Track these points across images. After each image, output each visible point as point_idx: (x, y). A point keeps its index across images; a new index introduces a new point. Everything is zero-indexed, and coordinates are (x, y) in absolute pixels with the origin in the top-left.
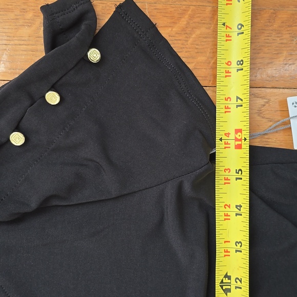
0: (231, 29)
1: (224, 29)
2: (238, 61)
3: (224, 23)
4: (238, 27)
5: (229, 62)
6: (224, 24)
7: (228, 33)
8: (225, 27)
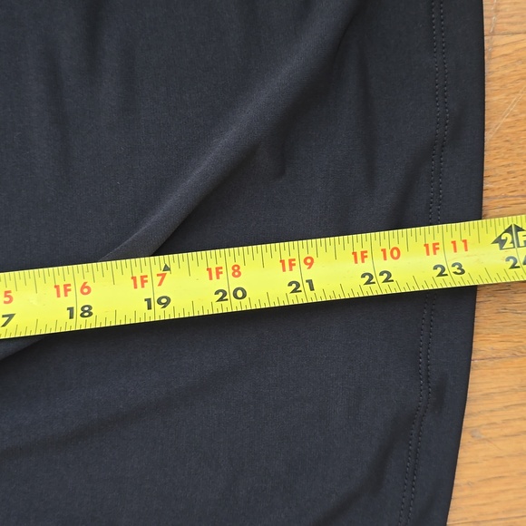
0: (160, 284)
1: (157, 270)
2: (90, 307)
3: (169, 269)
4: (163, 297)
5: (89, 288)
6: (167, 268)
7: (149, 279)
8: (162, 272)
